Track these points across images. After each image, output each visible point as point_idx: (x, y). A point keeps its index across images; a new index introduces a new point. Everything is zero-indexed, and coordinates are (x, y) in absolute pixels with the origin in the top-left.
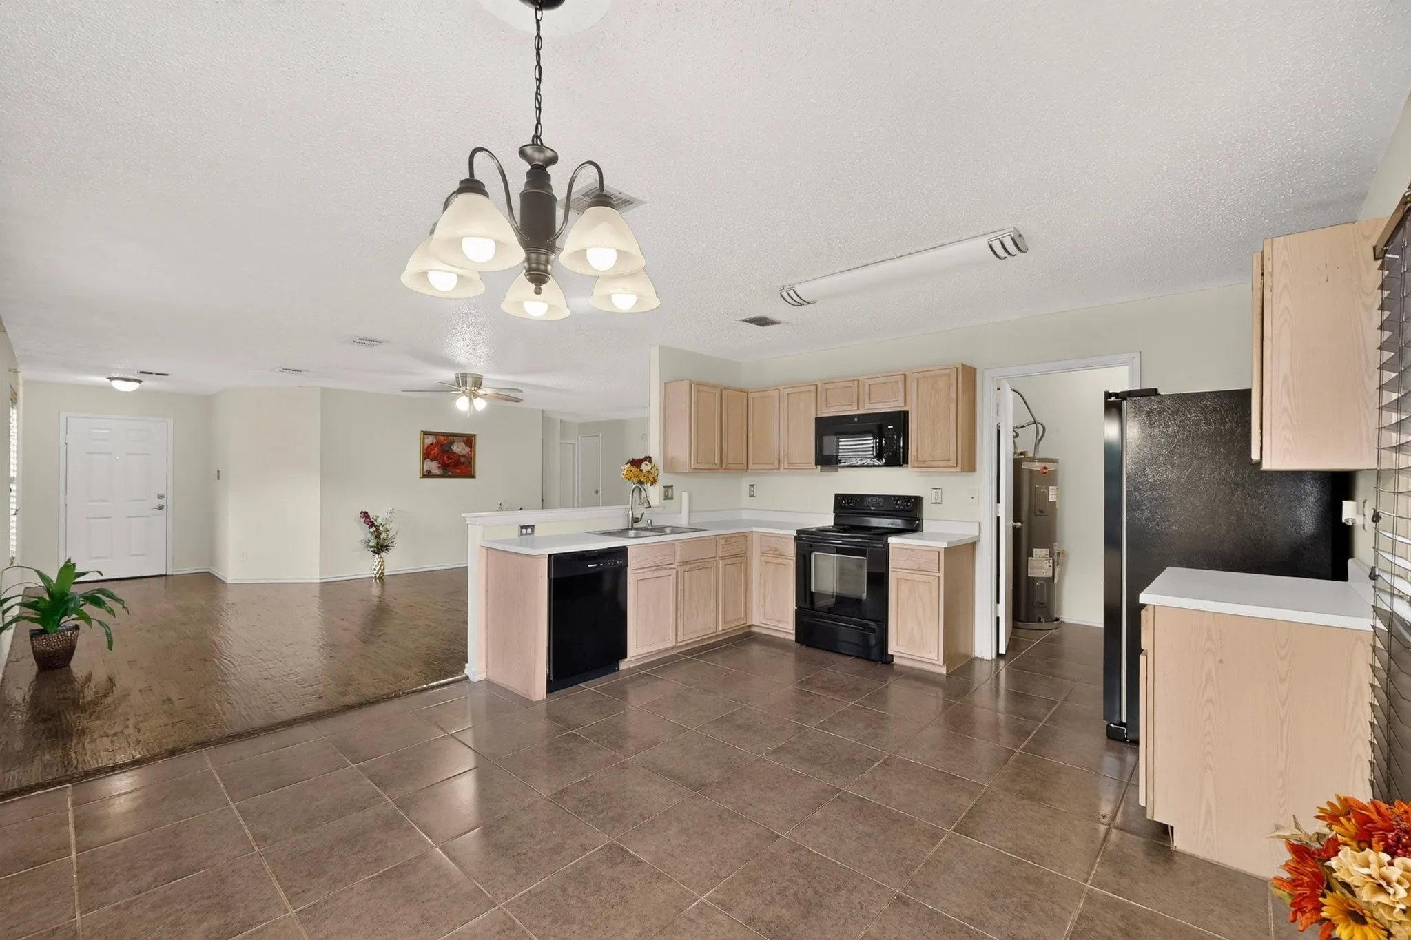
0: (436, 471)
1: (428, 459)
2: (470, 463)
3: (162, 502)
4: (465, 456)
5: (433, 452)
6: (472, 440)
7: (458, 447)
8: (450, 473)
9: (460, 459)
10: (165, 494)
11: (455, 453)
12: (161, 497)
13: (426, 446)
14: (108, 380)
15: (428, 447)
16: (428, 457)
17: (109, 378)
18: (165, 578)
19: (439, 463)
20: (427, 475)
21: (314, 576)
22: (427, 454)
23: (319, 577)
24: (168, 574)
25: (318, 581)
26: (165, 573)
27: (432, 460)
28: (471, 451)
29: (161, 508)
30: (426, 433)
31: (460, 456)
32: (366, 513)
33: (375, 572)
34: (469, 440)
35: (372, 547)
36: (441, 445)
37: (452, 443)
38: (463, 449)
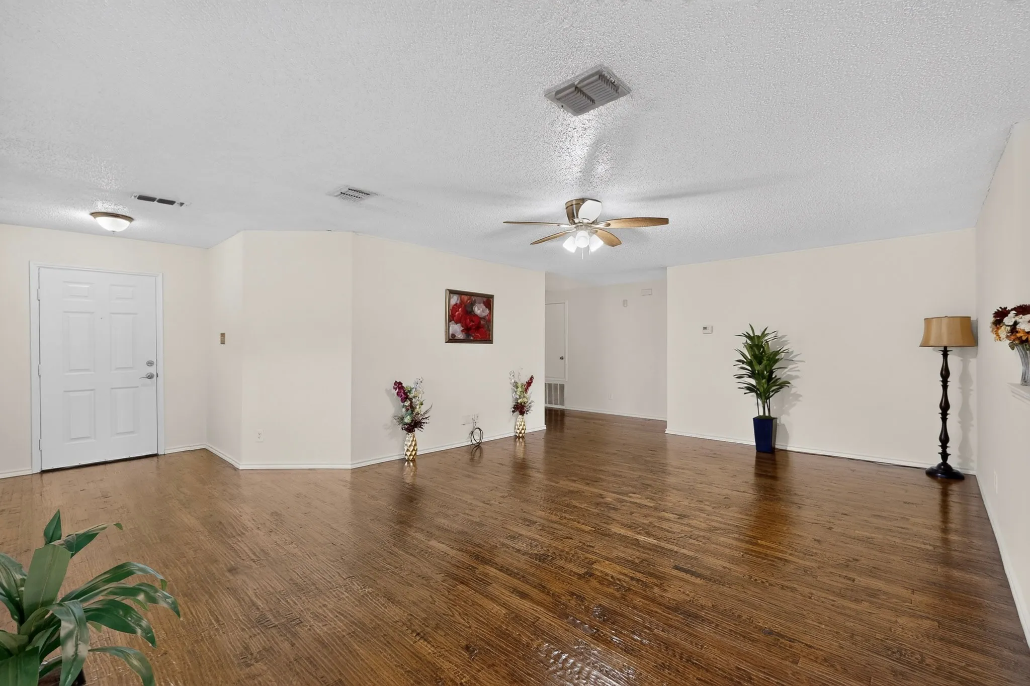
0: (460, 336)
1: (453, 322)
2: (488, 326)
3: (152, 370)
4: (484, 318)
5: (457, 313)
6: (491, 301)
7: (479, 309)
8: (472, 338)
9: (480, 322)
10: (155, 361)
11: (477, 315)
12: (150, 364)
13: (451, 307)
14: (92, 218)
15: (453, 307)
16: (453, 320)
17: (92, 214)
18: (155, 459)
19: (462, 326)
20: (452, 339)
21: (346, 463)
22: (453, 315)
23: (350, 463)
24: (160, 453)
25: (350, 467)
26: (156, 453)
27: (457, 323)
28: (490, 313)
29: (150, 377)
30: (452, 292)
31: (480, 318)
32: (400, 383)
33: (408, 454)
34: (488, 301)
35: (407, 424)
36: (465, 306)
37: (473, 304)
38: (483, 311)
